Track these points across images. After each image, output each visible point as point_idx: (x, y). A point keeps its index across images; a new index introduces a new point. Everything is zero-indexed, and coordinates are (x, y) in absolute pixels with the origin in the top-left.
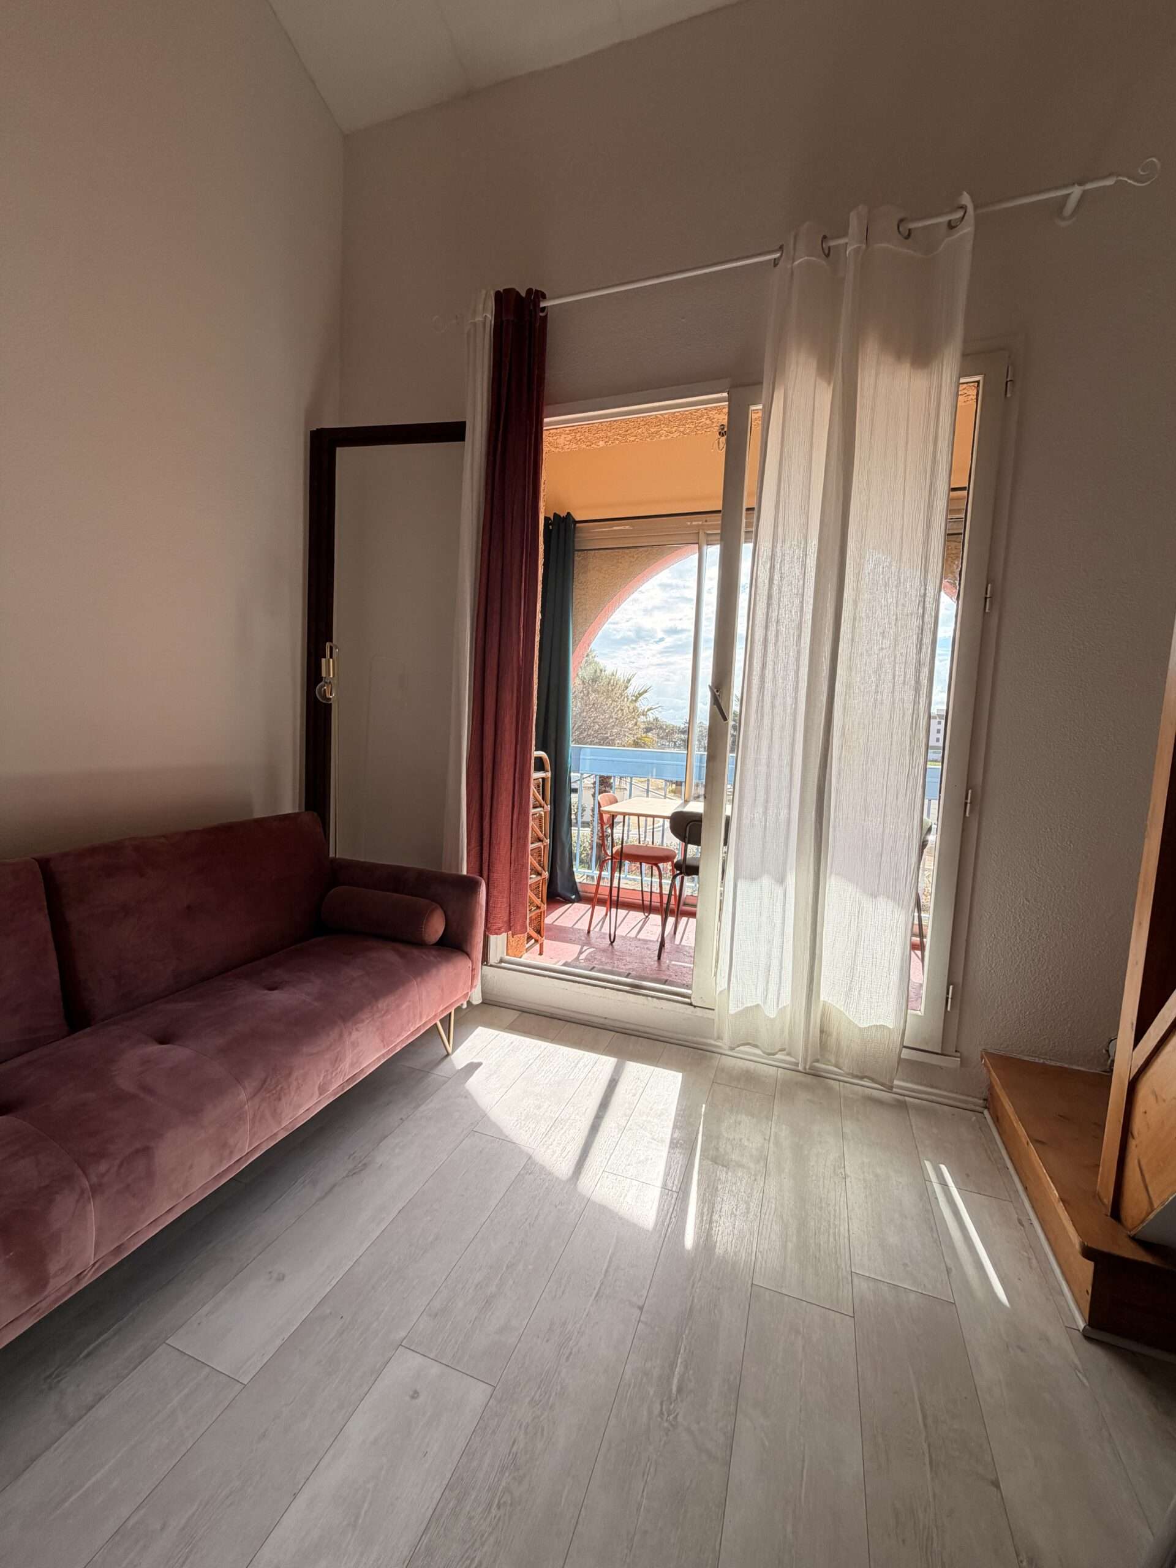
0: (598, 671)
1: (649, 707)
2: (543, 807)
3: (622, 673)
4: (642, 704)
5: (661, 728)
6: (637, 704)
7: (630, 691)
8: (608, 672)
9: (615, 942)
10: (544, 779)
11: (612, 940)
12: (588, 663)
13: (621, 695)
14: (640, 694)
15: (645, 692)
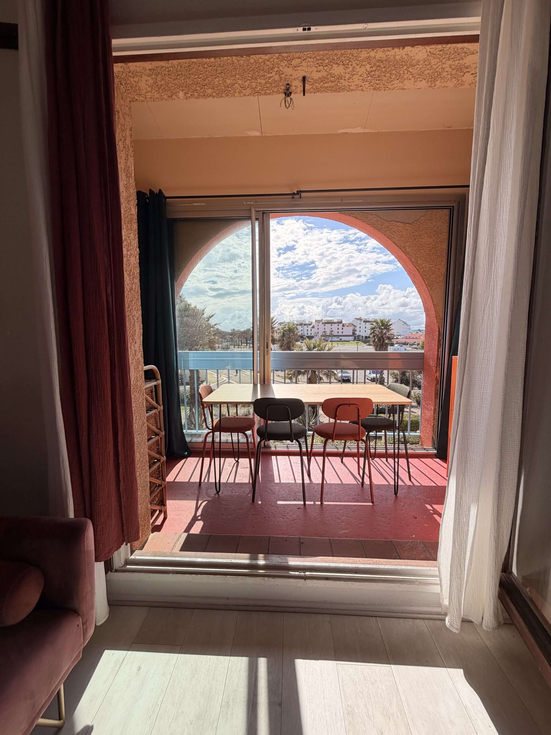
0: (187, 306)
1: (215, 323)
2: (157, 408)
3: (200, 307)
4: (212, 322)
5: (220, 333)
6: (209, 322)
7: (205, 316)
8: (193, 306)
9: (221, 491)
10: (155, 386)
11: (218, 490)
12: (181, 301)
13: (201, 318)
14: (210, 317)
15: (212, 316)
